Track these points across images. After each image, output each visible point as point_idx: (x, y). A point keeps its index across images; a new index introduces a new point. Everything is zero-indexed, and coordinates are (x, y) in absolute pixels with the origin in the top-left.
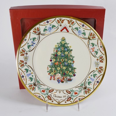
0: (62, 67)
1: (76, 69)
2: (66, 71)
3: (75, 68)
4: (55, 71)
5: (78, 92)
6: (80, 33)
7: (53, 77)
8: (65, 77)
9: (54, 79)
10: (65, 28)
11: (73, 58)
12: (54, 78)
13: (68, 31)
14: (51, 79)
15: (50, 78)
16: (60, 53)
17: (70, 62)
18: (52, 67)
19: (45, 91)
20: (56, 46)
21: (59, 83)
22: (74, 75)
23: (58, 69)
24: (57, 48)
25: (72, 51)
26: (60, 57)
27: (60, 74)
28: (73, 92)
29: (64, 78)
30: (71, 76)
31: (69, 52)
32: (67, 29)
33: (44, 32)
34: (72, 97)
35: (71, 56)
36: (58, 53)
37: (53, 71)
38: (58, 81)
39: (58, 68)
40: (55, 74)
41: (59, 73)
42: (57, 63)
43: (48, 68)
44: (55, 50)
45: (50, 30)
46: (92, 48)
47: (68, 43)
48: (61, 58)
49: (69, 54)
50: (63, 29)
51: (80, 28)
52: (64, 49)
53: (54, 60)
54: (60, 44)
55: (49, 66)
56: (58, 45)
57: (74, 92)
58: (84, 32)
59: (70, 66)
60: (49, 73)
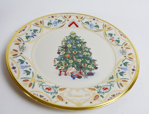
0: (75, 59)
1: (96, 60)
2: (83, 64)
3: (94, 60)
4: (66, 65)
5: (109, 87)
6: (92, 27)
7: (64, 72)
8: (82, 71)
9: (66, 75)
10: (73, 23)
11: (89, 50)
12: (66, 73)
13: (77, 26)
14: (60, 75)
15: (59, 73)
16: (71, 46)
17: (85, 54)
18: (61, 60)
19: (51, 89)
20: (64, 39)
21: (74, 79)
22: (96, 68)
23: (70, 62)
24: (65, 41)
25: (86, 44)
26: (71, 49)
27: (74, 68)
28: (99, 88)
29: (80, 73)
30: (92, 69)
31: (82, 44)
32: (76, 23)
33: (48, 25)
34: (101, 94)
35: (86, 48)
36: (68, 46)
37: (63, 65)
38: (72, 76)
39: (70, 60)
40: (67, 68)
41: (73, 66)
42: (67, 56)
43: (55, 61)
44: (64, 43)
45: (55, 24)
46: (111, 38)
47: (79, 36)
48: (73, 51)
49: (82, 46)
50: (71, 24)
51: (91, 22)
52: (75, 41)
53: (63, 53)
54: (70, 37)
55: (56, 58)
56: (67, 38)
57: (102, 88)
58: (96, 25)
59: (86, 58)
60: (56, 67)
